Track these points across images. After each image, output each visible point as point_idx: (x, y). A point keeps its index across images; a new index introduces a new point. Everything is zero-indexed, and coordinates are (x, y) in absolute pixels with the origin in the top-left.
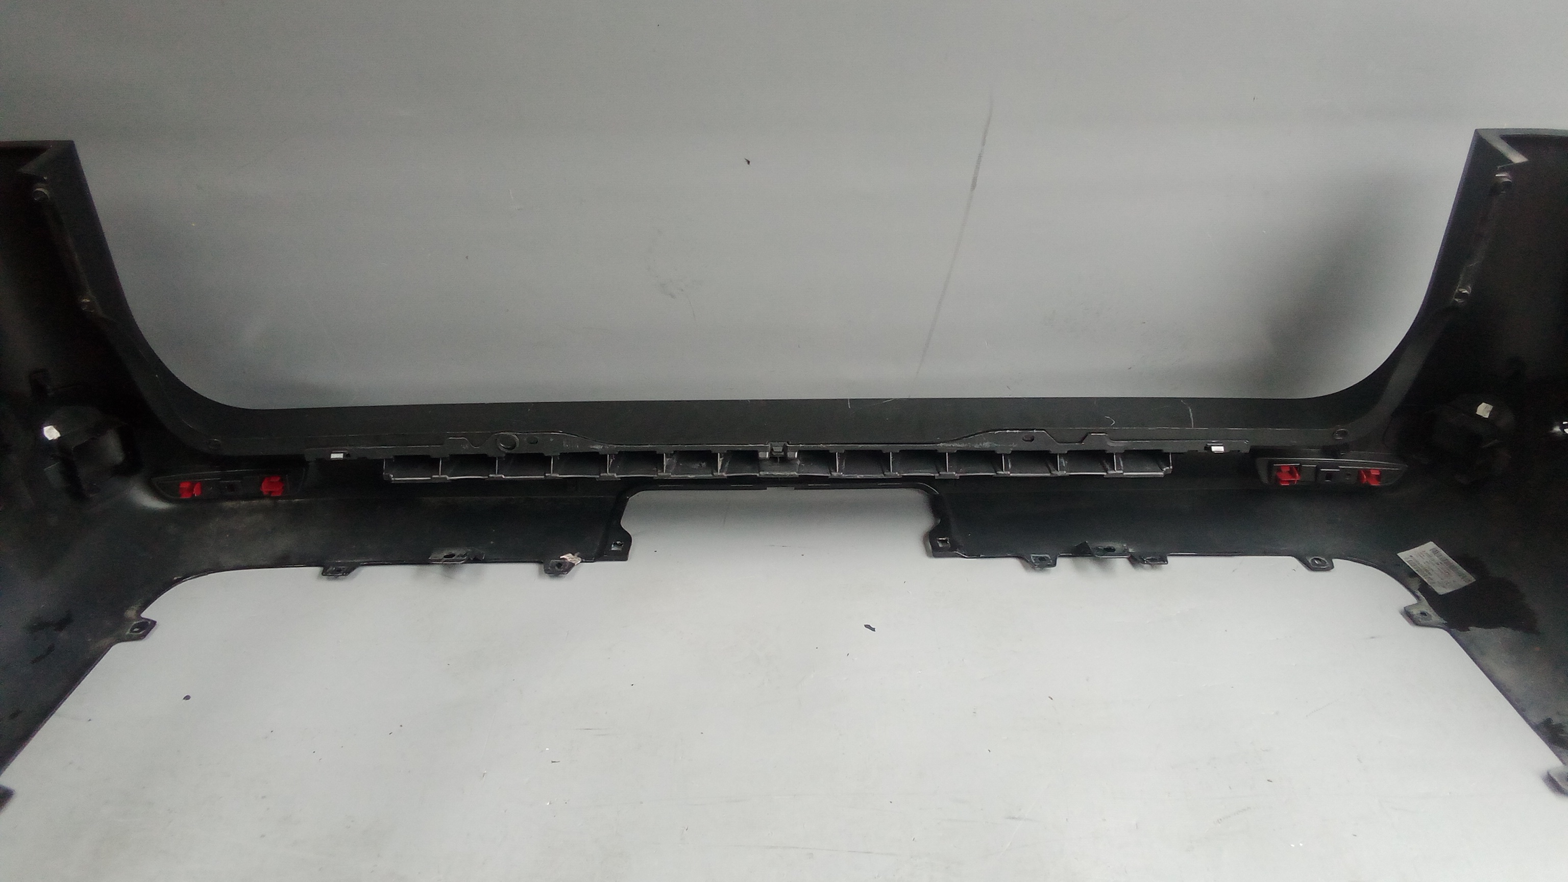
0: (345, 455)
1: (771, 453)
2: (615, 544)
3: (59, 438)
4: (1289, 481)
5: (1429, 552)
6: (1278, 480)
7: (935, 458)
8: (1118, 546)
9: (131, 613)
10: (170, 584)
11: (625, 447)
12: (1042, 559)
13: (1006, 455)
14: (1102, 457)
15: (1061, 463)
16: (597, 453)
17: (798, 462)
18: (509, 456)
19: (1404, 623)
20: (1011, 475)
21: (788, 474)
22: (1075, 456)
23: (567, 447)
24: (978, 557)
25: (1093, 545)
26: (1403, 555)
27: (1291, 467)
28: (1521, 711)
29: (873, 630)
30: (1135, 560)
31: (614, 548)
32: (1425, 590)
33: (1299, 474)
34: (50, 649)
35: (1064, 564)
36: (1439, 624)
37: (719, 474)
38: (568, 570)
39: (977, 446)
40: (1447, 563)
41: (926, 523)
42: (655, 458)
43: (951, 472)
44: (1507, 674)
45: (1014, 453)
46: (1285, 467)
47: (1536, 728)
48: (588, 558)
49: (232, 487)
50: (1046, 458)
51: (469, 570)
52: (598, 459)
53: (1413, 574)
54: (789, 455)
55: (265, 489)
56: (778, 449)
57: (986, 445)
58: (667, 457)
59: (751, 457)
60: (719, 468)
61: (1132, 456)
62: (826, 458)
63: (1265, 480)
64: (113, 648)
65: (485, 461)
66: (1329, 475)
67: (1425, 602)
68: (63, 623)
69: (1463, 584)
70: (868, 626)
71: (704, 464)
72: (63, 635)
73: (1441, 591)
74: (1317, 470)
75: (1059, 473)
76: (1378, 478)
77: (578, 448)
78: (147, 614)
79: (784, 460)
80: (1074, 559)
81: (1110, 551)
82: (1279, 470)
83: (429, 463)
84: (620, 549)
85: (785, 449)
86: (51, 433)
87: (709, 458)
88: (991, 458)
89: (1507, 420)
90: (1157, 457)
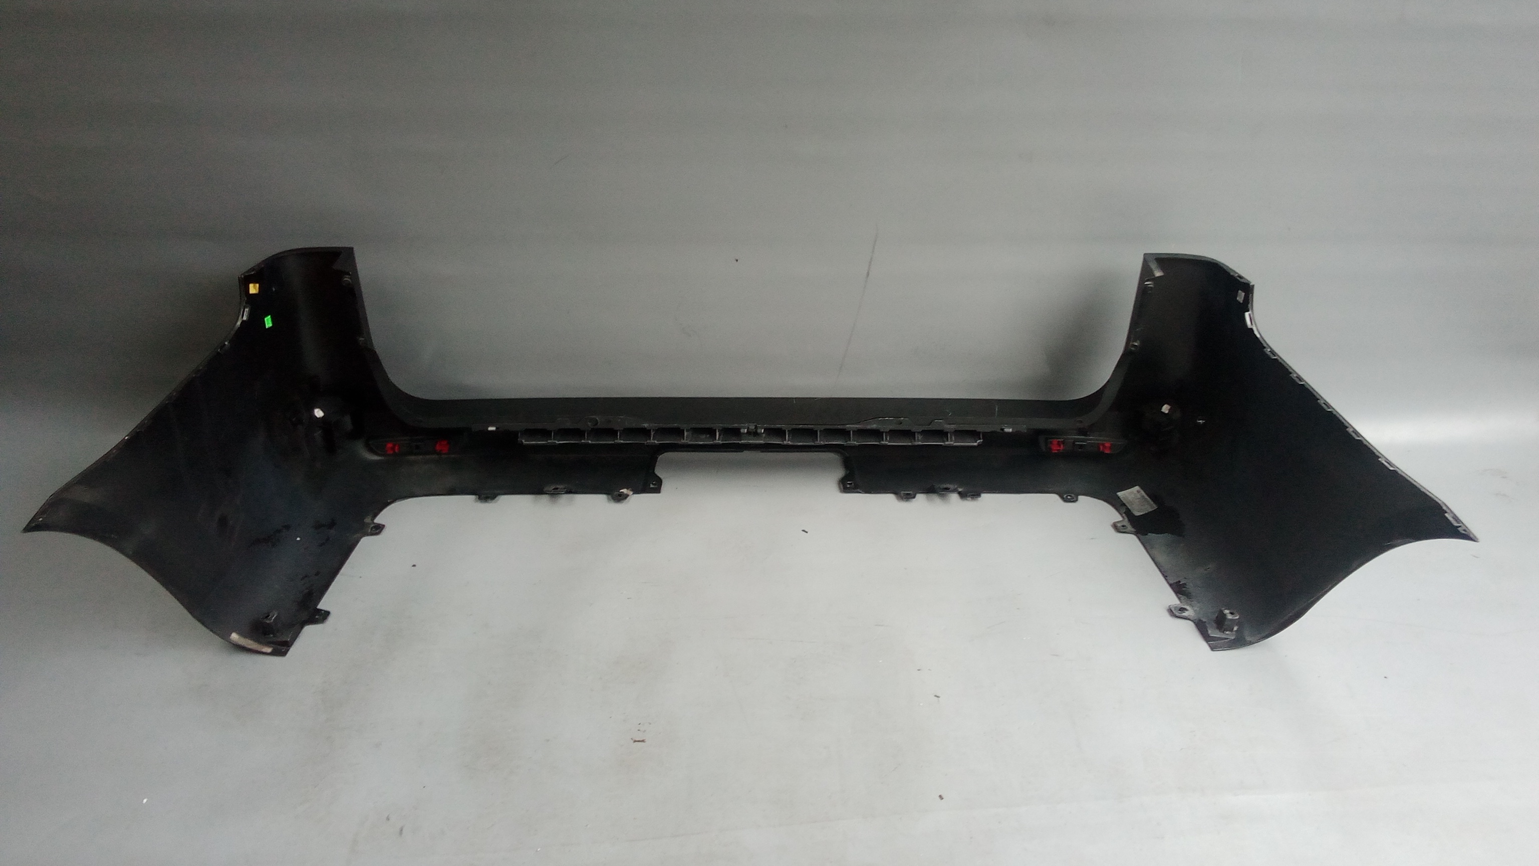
0: (497, 428)
1: (748, 430)
2: (653, 484)
3: (323, 417)
4: (1058, 450)
5: (1136, 492)
6: (1051, 449)
7: (845, 433)
8: (951, 486)
9: (368, 520)
10: (387, 504)
11: (662, 425)
12: (908, 494)
13: (886, 432)
14: (942, 434)
15: (918, 437)
16: (646, 428)
17: (764, 435)
18: (593, 429)
19: (1112, 530)
20: (889, 444)
21: (757, 442)
22: (928, 433)
23: (627, 425)
24: (870, 493)
25: (937, 486)
26: (1120, 494)
27: (1059, 442)
28: (1165, 577)
29: (807, 532)
30: (963, 495)
31: (652, 486)
32: (1128, 514)
33: (1063, 446)
34: (328, 539)
35: (921, 498)
36: (1131, 531)
37: (717, 442)
38: (626, 498)
39: (869, 427)
40: (1143, 496)
41: (840, 473)
42: (679, 432)
43: (854, 442)
44: (1162, 558)
45: (891, 431)
46: (1055, 441)
47: (1171, 585)
48: (637, 491)
49: (417, 447)
50: (909, 434)
51: (565, 498)
52: (646, 432)
53: (1124, 505)
54: (759, 431)
55: (438, 448)
56: (752, 427)
57: (874, 426)
58: (687, 431)
59: (736, 432)
60: (717, 438)
61: (960, 434)
62: (780, 433)
63: (1043, 448)
64: (362, 540)
65: (579, 433)
66: (1081, 446)
67: (1126, 519)
68: (332, 524)
69: (1150, 510)
70: (804, 531)
71: (708, 436)
72: (332, 532)
73: (1137, 514)
74: (1074, 443)
75: (917, 443)
76: (1110, 448)
77: (634, 425)
78: (377, 520)
79: (755, 434)
80: (927, 494)
81: (947, 489)
82: (1051, 443)
83: (545, 433)
84: (656, 487)
85: (756, 427)
86: (319, 413)
87: (711, 432)
88: (877, 434)
89: (1178, 415)
90: (974, 434)
